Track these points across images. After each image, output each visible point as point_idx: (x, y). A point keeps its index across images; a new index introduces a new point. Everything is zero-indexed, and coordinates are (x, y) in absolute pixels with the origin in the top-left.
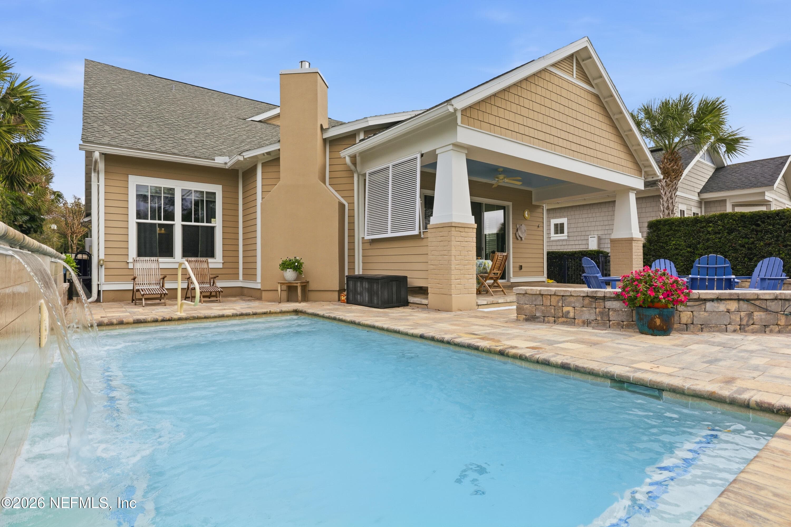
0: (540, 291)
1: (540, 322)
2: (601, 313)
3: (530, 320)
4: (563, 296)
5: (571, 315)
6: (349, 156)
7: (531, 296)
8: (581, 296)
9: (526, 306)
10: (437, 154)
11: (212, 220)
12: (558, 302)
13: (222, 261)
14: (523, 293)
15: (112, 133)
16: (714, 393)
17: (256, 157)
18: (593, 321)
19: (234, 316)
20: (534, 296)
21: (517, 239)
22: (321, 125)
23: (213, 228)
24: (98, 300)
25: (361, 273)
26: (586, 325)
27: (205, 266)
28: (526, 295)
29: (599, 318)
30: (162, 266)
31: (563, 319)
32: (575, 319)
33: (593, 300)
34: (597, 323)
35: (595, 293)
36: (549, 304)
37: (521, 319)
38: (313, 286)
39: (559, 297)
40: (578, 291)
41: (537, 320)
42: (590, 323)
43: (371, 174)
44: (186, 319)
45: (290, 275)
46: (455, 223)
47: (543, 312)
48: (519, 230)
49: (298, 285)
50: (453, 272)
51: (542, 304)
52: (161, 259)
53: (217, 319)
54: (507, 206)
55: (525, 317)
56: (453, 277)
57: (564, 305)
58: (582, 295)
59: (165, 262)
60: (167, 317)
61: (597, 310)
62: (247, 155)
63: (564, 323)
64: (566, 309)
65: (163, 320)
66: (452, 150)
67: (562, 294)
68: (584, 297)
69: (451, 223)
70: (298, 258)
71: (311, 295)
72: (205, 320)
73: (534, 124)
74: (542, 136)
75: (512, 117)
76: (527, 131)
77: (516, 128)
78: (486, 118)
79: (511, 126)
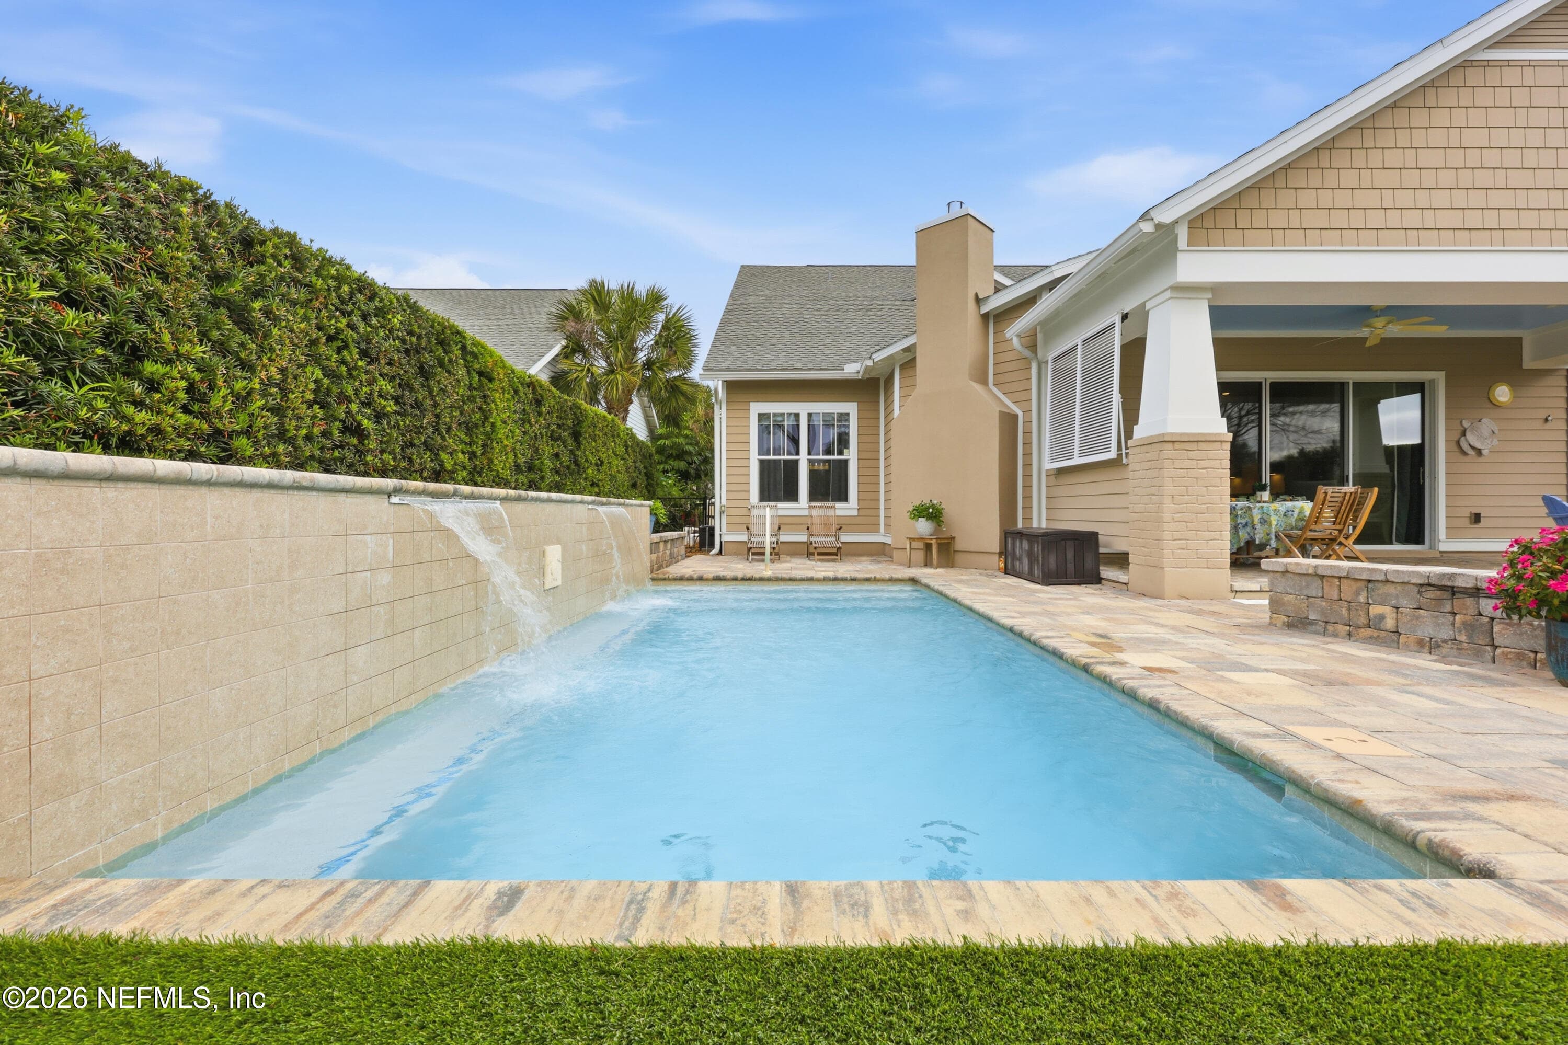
0: (1316, 567)
1: (1317, 633)
2: (1469, 627)
3: (1297, 627)
4: (1369, 581)
5: (1390, 623)
6: (1018, 336)
7: (1297, 577)
8: (1414, 584)
9: (1287, 598)
10: (1148, 312)
11: (845, 451)
12: (1357, 593)
13: (857, 507)
14: (1282, 569)
15: (736, 354)
16: (1358, 802)
17: (891, 357)
18: (1445, 641)
19: (826, 580)
20: (1304, 578)
21: (1464, 453)
22: (976, 295)
23: (846, 461)
24: (720, 553)
25: (1044, 526)
26: (1427, 649)
27: (831, 513)
28: (1289, 575)
29: (1463, 638)
30: (781, 513)
31: (1369, 632)
32: (1400, 634)
33: (1447, 595)
34: (1458, 649)
35: (1450, 579)
36: (1336, 597)
37: (1279, 624)
38: (960, 545)
39: (1360, 584)
40: (1403, 572)
41: (1310, 627)
42: (1438, 646)
43: (1057, 359)
44: (769, 579)
45: (924, 527)
46: (1172, 434)
47: (1323, 612)
48: (1468, 434)
49: (933, 542)
50: (1166, 526)
51: (1320, 595)
52: (781, 505)
53: (806, 583)
54: (1430, 381)
55: (1285, 619)
56: (1167, 535)
57: (1370, 601)
58: (1414, 581)
59: (785, 508)
60: (748, 575)
61: (1457, 617)
62: (878, 357)
63: (1370, 640)
64: (1375, 610)
65: (743, 579)
66: (1171, 298)
67: (1364, 577)
68: (1421, 585)
69: (1163, 435)
70: (935, 502)
71: (959, 558)
72: (790, 583)
73: (1423, 199)
74: (1453, 219)
75: (1343, 199)
76: (1394, 219)
77: (1357, 219)
78: (1260, 219)
79: (1340, 219)
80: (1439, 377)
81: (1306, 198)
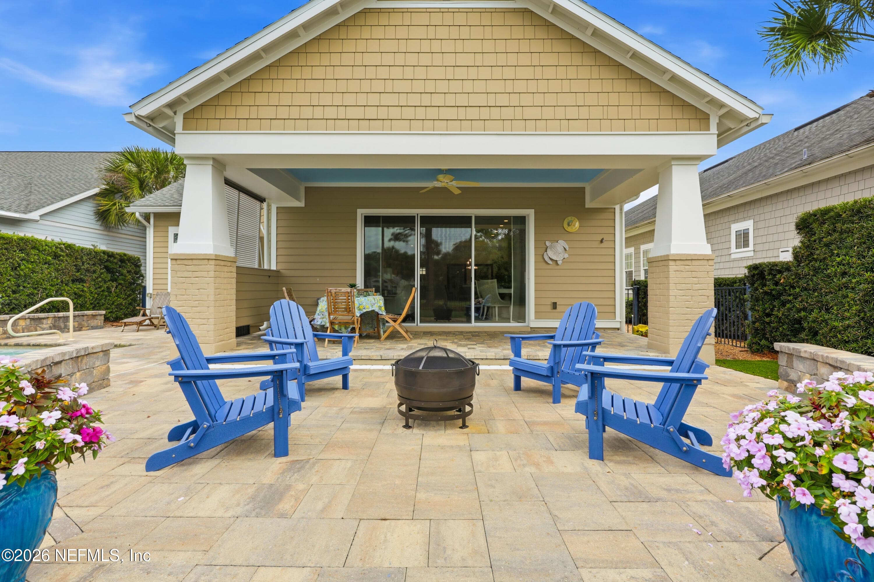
48: (548, 250)
54: (528, 215)
73: (338, 99)
74: (358, 113)
75: (286, 99)
76: (318, 113)
77: (295, 113)
78: (231, 113)
79: (283, 113)
80: (530, 214)
81: (261, 99)
